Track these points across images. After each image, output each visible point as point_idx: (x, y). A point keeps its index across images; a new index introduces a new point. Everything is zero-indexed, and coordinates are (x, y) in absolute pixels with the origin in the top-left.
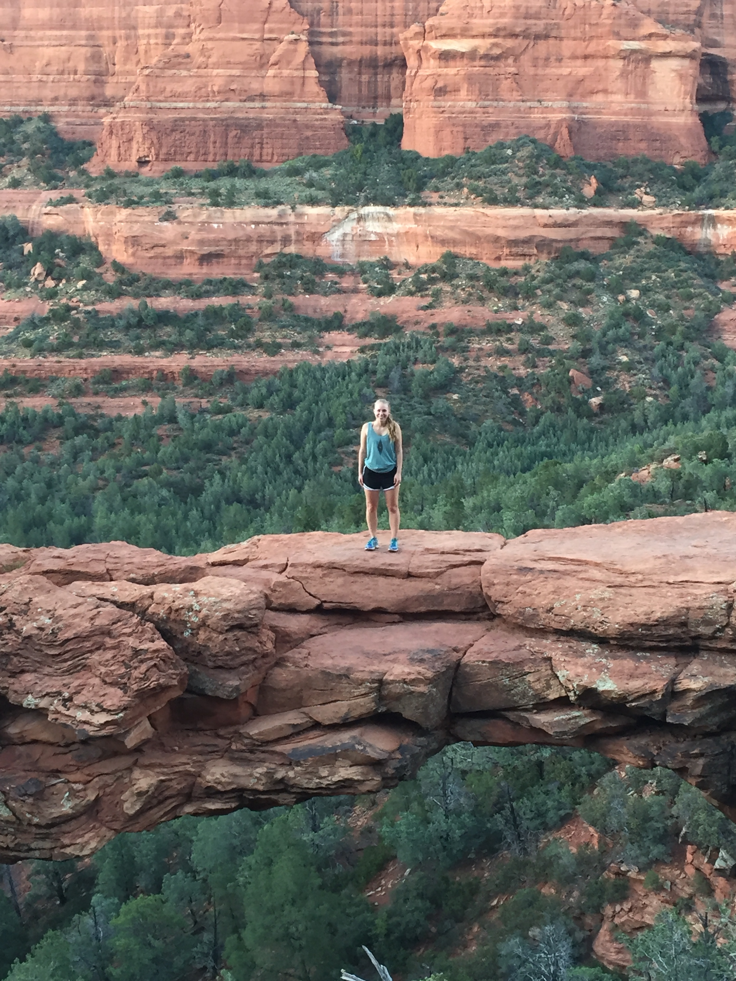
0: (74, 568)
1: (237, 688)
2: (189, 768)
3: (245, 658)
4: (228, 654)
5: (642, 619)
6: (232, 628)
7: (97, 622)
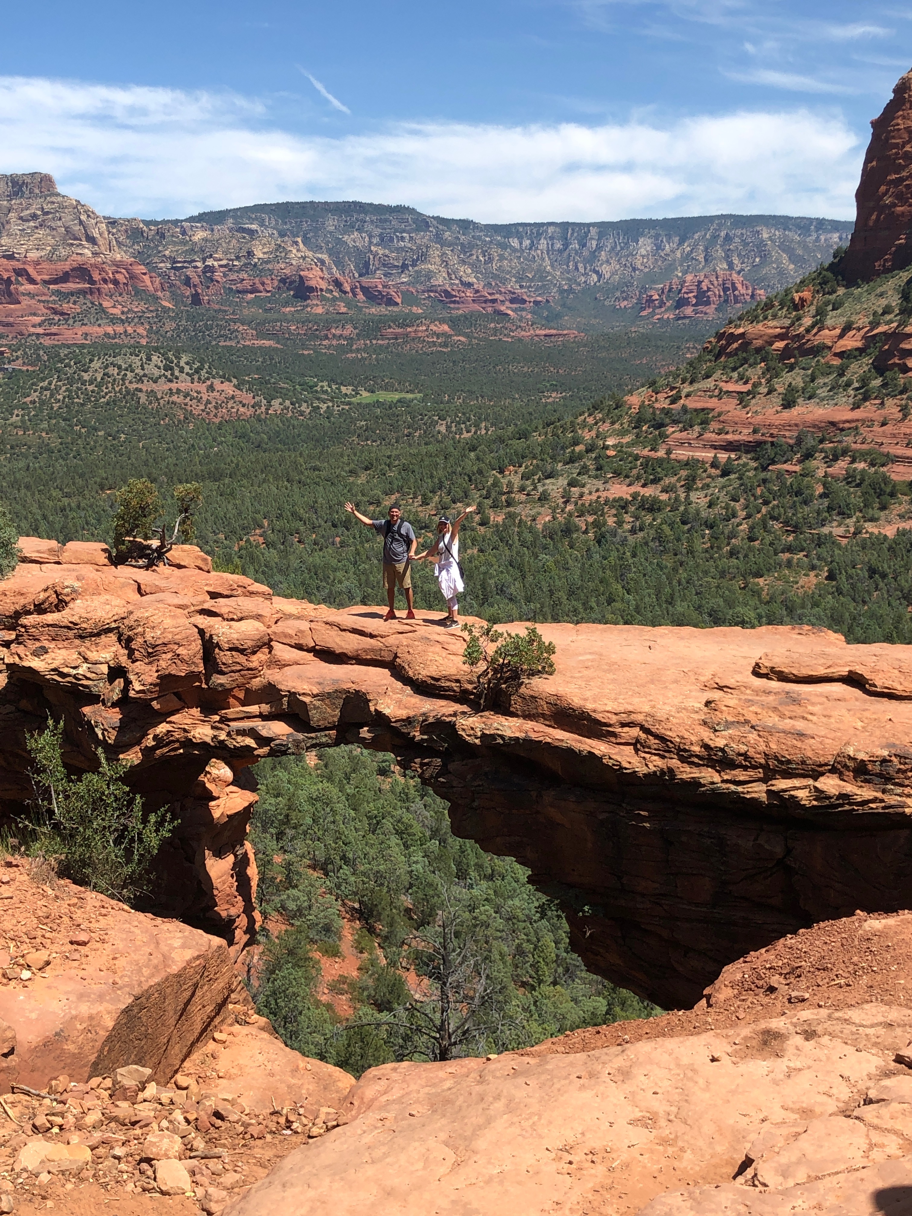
0: (212, 609)
1: (222, 685)
2: (186, 727)
3: (234, 668)
4: (224, 664)
5: (434, 674)
6: (230, 649)
7: (176, 637)
